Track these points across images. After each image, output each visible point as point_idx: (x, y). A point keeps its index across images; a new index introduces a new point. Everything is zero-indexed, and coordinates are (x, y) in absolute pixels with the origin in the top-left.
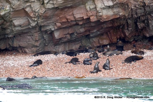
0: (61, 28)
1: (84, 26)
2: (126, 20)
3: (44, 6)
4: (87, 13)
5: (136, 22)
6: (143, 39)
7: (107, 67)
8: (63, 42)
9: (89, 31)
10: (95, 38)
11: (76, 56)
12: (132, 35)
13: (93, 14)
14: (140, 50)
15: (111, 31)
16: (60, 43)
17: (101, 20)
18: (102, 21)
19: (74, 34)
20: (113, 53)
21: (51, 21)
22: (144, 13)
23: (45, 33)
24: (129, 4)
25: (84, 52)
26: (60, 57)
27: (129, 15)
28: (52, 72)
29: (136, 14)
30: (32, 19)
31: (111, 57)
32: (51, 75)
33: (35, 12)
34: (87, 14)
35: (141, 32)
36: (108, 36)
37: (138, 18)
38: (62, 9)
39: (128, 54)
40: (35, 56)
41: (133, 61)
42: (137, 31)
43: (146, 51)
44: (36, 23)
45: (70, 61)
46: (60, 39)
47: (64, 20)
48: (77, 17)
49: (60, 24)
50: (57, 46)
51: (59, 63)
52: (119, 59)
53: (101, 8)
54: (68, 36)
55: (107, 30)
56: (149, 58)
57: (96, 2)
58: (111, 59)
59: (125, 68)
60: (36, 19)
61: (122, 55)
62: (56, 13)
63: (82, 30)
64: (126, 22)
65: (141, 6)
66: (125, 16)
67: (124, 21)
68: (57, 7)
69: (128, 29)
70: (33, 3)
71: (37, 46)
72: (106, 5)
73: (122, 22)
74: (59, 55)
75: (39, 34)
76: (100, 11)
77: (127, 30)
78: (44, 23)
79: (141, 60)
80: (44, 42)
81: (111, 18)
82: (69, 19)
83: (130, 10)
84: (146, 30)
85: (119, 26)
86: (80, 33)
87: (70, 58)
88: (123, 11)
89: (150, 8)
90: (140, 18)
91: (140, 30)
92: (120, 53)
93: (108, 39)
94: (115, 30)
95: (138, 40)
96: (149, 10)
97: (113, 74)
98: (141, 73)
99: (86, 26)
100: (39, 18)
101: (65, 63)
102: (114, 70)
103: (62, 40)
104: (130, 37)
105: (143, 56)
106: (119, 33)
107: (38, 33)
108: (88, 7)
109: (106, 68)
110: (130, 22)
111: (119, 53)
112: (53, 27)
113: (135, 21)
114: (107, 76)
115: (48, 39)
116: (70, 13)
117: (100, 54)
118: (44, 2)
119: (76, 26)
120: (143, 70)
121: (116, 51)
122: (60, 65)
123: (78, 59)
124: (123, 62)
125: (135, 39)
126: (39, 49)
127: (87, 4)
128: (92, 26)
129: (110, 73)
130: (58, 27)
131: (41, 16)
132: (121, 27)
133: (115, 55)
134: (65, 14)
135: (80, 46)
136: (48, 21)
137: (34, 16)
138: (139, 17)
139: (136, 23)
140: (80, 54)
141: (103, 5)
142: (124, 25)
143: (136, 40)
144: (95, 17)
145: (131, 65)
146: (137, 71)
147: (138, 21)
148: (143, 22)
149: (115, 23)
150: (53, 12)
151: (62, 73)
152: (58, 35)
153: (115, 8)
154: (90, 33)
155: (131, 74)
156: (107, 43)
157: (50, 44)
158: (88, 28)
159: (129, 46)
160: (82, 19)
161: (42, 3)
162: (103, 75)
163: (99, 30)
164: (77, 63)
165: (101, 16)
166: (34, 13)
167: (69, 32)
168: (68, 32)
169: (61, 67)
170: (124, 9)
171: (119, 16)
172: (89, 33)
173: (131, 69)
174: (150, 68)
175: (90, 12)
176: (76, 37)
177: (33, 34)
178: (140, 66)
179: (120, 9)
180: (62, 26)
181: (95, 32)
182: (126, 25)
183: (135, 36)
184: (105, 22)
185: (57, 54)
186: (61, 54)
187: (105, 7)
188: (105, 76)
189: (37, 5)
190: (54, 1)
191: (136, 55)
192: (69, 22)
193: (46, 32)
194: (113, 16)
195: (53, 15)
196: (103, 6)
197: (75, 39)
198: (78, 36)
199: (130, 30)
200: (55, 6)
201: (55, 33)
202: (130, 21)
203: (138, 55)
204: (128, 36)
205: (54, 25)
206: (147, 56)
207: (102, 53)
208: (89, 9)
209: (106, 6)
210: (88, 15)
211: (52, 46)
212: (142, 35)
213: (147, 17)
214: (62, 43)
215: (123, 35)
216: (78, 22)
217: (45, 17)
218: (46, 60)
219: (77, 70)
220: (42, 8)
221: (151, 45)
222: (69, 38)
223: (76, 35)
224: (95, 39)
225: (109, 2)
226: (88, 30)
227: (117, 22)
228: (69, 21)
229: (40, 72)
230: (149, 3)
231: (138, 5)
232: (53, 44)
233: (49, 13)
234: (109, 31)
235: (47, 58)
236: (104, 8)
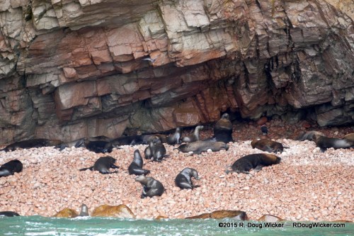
0: (76, 82)
1: (135, 77)
2: (242, 64)
3: (33, 24)
4: (144, 43)
5: (268, 69)
6: (285, 114)
7: (186, 181)
8: (84, 118)
9: (149, 90)
10: (165, 109)
11: (110, 151)
12: (259, 102)
13: (159, 47)
14: (273, 140)
15: (206, 92)
16: (74, 118)
17: (178, 63)
18: (182, 66)
19: (111, 98)
20: (204, 147)
21: (52, 63)
22: (288, 46)
23: (37, 94)
24: (250, 23)
25: (133, 142)
26: (71, 153)
27: (249, 52)
28: (45, 193)
29: (268, 49)
30: (2, 57)
31: (200, 156)
32: (41, 199)
33: (10, 38)
34: (142, 46)
35: (280, 95)
36: (198, 104)
37: (272, 58)
38: (80, 33)
39: (242, 149)
40: (6, 150)
41: (254, 167)
42: (271, 92)
43: (290, 142)
44: (12, 66)
45: (93, 164)
46: (75, 109)
47: (84, 61)
48: (116, 54)
49: (74, 71)
50: (68, 128)
51: (65, 169)
52: (218, 162)
53: (178, 33)
54: (95, 101)
55: (195, 88)
56: (294, 160)
57: (166, 16)
58: (199, 162)
59: (232, 184)
60: (10, 57)
61: (228, 152)
62: (63, 41)
63: (131, 88)
64: (243, 69)
65: (279, 29)
66: (239, 52)
67: (238, 68)
68: (65, 28)
69: (247, 87)
70: (4, 14)
71: (15, 127)
72: (190, 24)
73: (232, 69)
74: (68, 149)
75: (20, 95)
76: (174, 41)
77: (245, 90)
78: (33, 68)
79: (274, 166)
80: (35, 115)
81: (204, 59)
82: (96, 57)
83: (251, 38)
84: (293, 90)
85: (224, 80)
86: (127, 96)
87: (95, 157)
88: (236, 41)
89: (302, 34)
90: (277, 60)
91: (280, 91)
92: (222, 148)
93: (198, 110)
94: (217, 89)
95: (274, 115)
96: (301, 39)
97: (200, 200)
98: (271, 199)
99: (139, 76)
100: (19, 55)
101: (81, 170)
102: (204, 190)
103: (80, 111)
104: (254, 106)
105: (280, 156)
106: (226, 97)
107: (19, 92)
108: (144, 29)
109: (184, 184)
110: (252, 70)
111: (221, 145)
112: (56, 77)
113: (266, 67)
114: (184, 204)
115: (43, 108)
116: (99, 42)
117: (172, 147)
118: (31, 13)
119: (114, 76)
120: (278, 191)
121: (211, 141)
122: (66, 176)
123: (114, 160)
124: (229, 169)
125: (266, 113)
126: (20, 135)
127: (142, 21)
128: (156, 79)
129: (193, 197)
130: (69, 78)
131: (24, 48)
132: (231, 82)
133: (209, 150)
134: (85, 44)
135: (127, 129)
136: (43, 61)
137: (6, 49)
138: (276, 56)
139: (267, 72)
140: (122, 147)
141: (183, 23)
142: (238, 76)
143: (268, 115)
144: (163, 55)
145: (248, 177)
146: (262, 193)
147: (273, 68)
148: (287, 69)
149: (216, 71)
150: (55, 39)
151: (69, 196)
152: (69, 97)
153: (213, 32)
154: (151, 94)
155: (245, 200)
156: (194, 123)
157: (48, 122)
158: (146, 83)
159: (252, 129)
160: (130, 58)
161: (26, 16)
162: (175, 203)
163: (175, 89)
164: (111, 169)
165: (178, 52)
166: (7, 42)
167: (97, 92)
168: (95, 90)
169: (68, 179)
170: (238, 37)
171: (223, 54)
172: (149, 97)
173: (247, 188)
174: (297, 186)
175: (150, 43)
176: (114, 105)
177: (4, 95)
178: (270, 180)
179: (228, 34)
180: (80, 76)
181: (163, 94)
182: (242, 78)
183: (267, 104)
184: (189, 69)
185: (63, 145)
186: (73, 147)
187: (188, 30)
188: (180, 204)
189: (13, 20)
190: (58, 11)
191: (264, 152)
192: (96, 66)
193: (38, 89)
194: (208, 52)
195: (56, 48)
196: (184, 28)
197: (114, 110)
198: (120, 102)
199: (252, 90)
200: (60, 23)
201: (60, 94)
202: (252, 67)
203: (267, 153)
204: (248, 106)
205: (59, 72)
206: (291, 156)
207: (176, 146)
208: (147, 34)
209: (191, 27)
210: (146, 50)
211: (53, 127)
212: (282, 103)
213: (295, 56)
214: (80, 120)
215: (235, 103)
216: (119, 66)
217: (35, 52)
218: (33, 161)
219: (108, 189)
220: (27, 29)
221: (307, 128)
222: (98, 107)
223: (115, 99)
224: (164, 112)
225: (199, 16)
226: (145, 86)
227: (219, 69)
228: (98, 63)
229: (13, 193)
230: (301, 22)
231: (273, 27)
232: (57, 121)
233: (46, 42)
234: (200, 92)
235: (36, 156)
236: (185, 33)
